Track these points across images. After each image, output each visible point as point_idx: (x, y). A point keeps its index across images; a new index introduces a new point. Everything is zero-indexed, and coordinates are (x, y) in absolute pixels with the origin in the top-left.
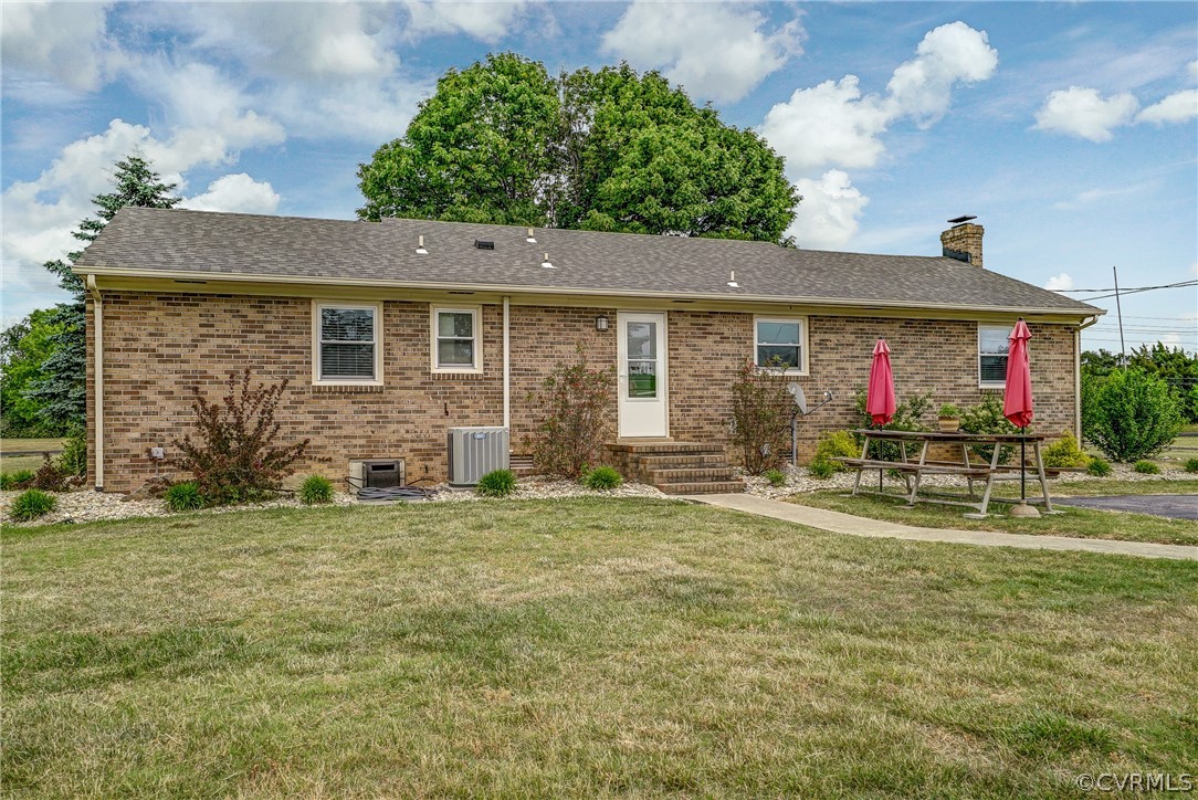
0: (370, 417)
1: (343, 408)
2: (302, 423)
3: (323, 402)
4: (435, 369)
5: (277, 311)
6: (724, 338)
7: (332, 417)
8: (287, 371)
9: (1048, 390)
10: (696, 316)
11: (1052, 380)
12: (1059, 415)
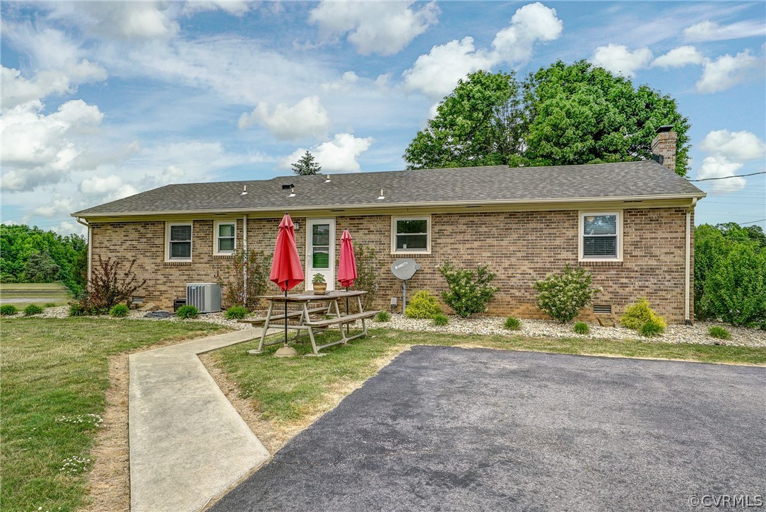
0: (186, 277)
1: (175, 273)
2: (159, 280)
3: (167, 270)
4: (216, 253)
5: (151, 228)
6: (370, 232)
7: (170, 277)
8: (154, 256)
9: (653, 262)
10: (352, 218)
11: (658, 254)
12: (667, 283)
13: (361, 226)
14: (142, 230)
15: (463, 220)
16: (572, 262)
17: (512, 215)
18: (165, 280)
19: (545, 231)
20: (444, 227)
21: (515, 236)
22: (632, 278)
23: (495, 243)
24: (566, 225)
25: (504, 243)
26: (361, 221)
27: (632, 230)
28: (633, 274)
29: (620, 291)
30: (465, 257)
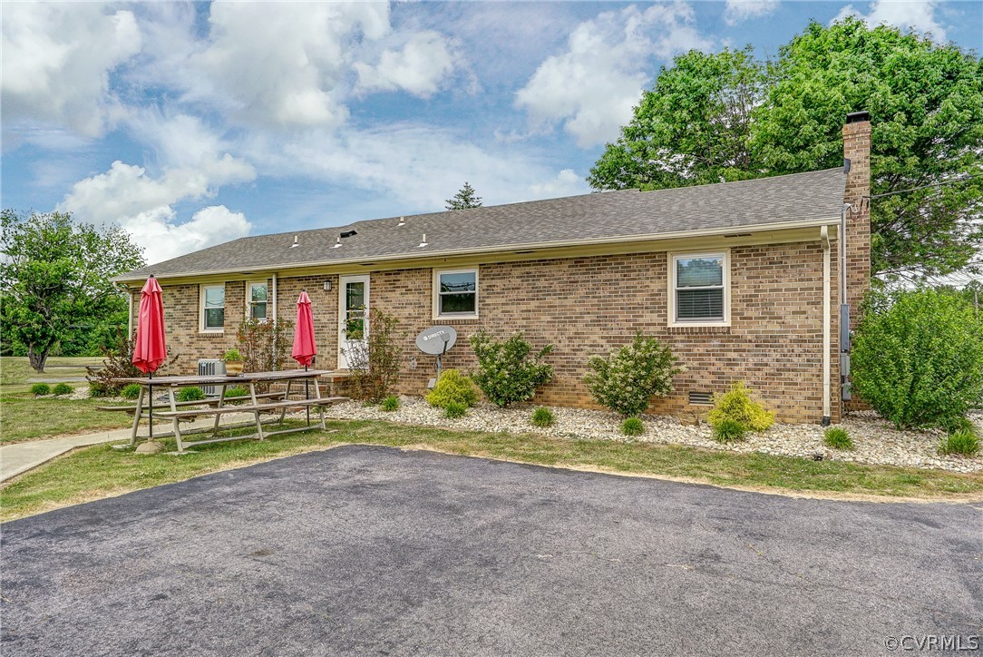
1: (208, 347)
4: (247, 322)
6: (408, 291)
8: (188, 327)
9: (774, 327)
10: (388, 274)
11: (782, 313)
12: (795, 359)
13: (398, 284)
14: (178, 296)
15: (517, 272)
16: (659, 328)
17: (579, 261)
18: (198, 355)
19: (622, 284)
20: (493, 282)
21: (582, 292)
22: (744, 351)
23: (557, 302)
24: (650, 273)
25: (568, 302)
27: (743, 279)
28: (744, 346)
29: (727, 370)
30: (520, 322)
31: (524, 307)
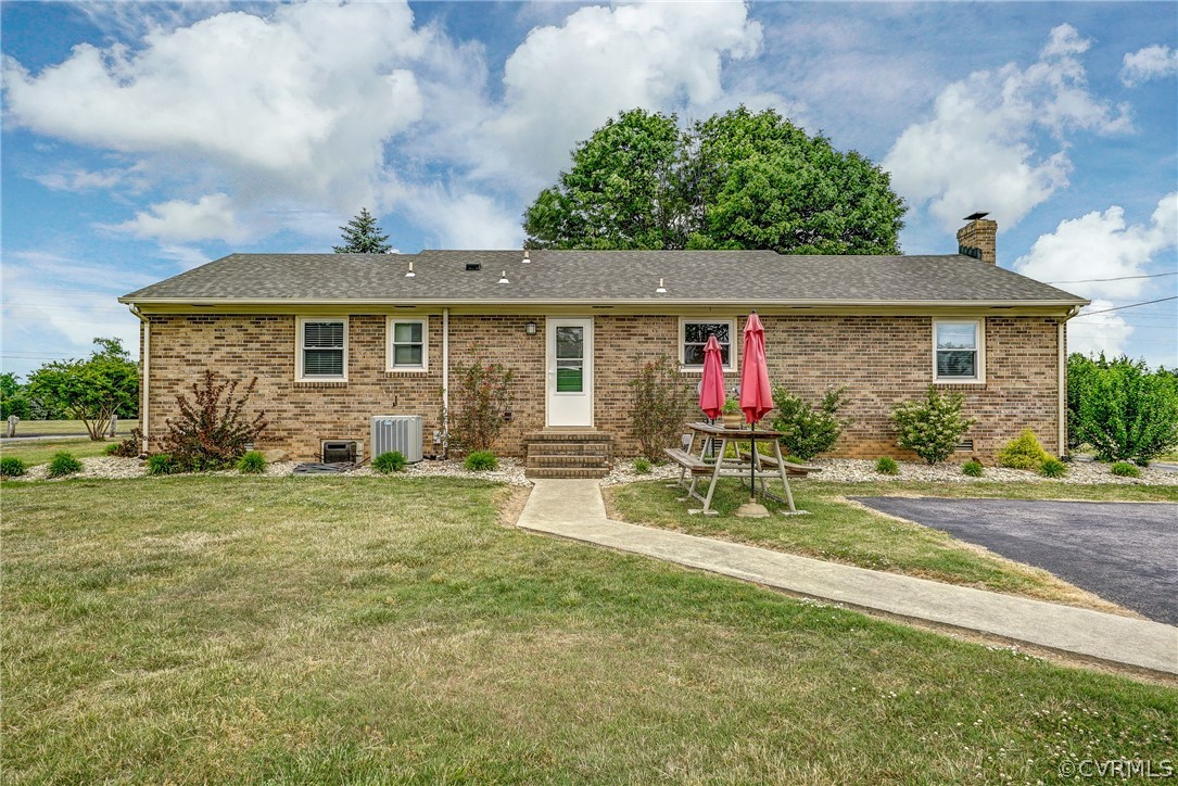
0: (337, 407)
1: (317, 400)
2: (285, 411)
3: (302, 394)
4: (390, 368)
5: (269, 325)
6: (648, 339)
7: (307, 407)
8: (276, 372)
9: (1021, 385)
10: (621, 319)
11: (1027, 375)
12: (1037, 411)
13: (633, 331)
14: (252, 329)
15: (782, 326)
16: (925, 385)
17: (849, 319)
18: (297, 411)
19: (891, 343)
22: (998, 404)
23: (827, 358)
24: (917, 335)
25: (839, 358)
26: (634, 323)
27: (996, 344)
28: (998, 400)
29: (984, 421)
30: (786, 377)
31: (791, 362)
